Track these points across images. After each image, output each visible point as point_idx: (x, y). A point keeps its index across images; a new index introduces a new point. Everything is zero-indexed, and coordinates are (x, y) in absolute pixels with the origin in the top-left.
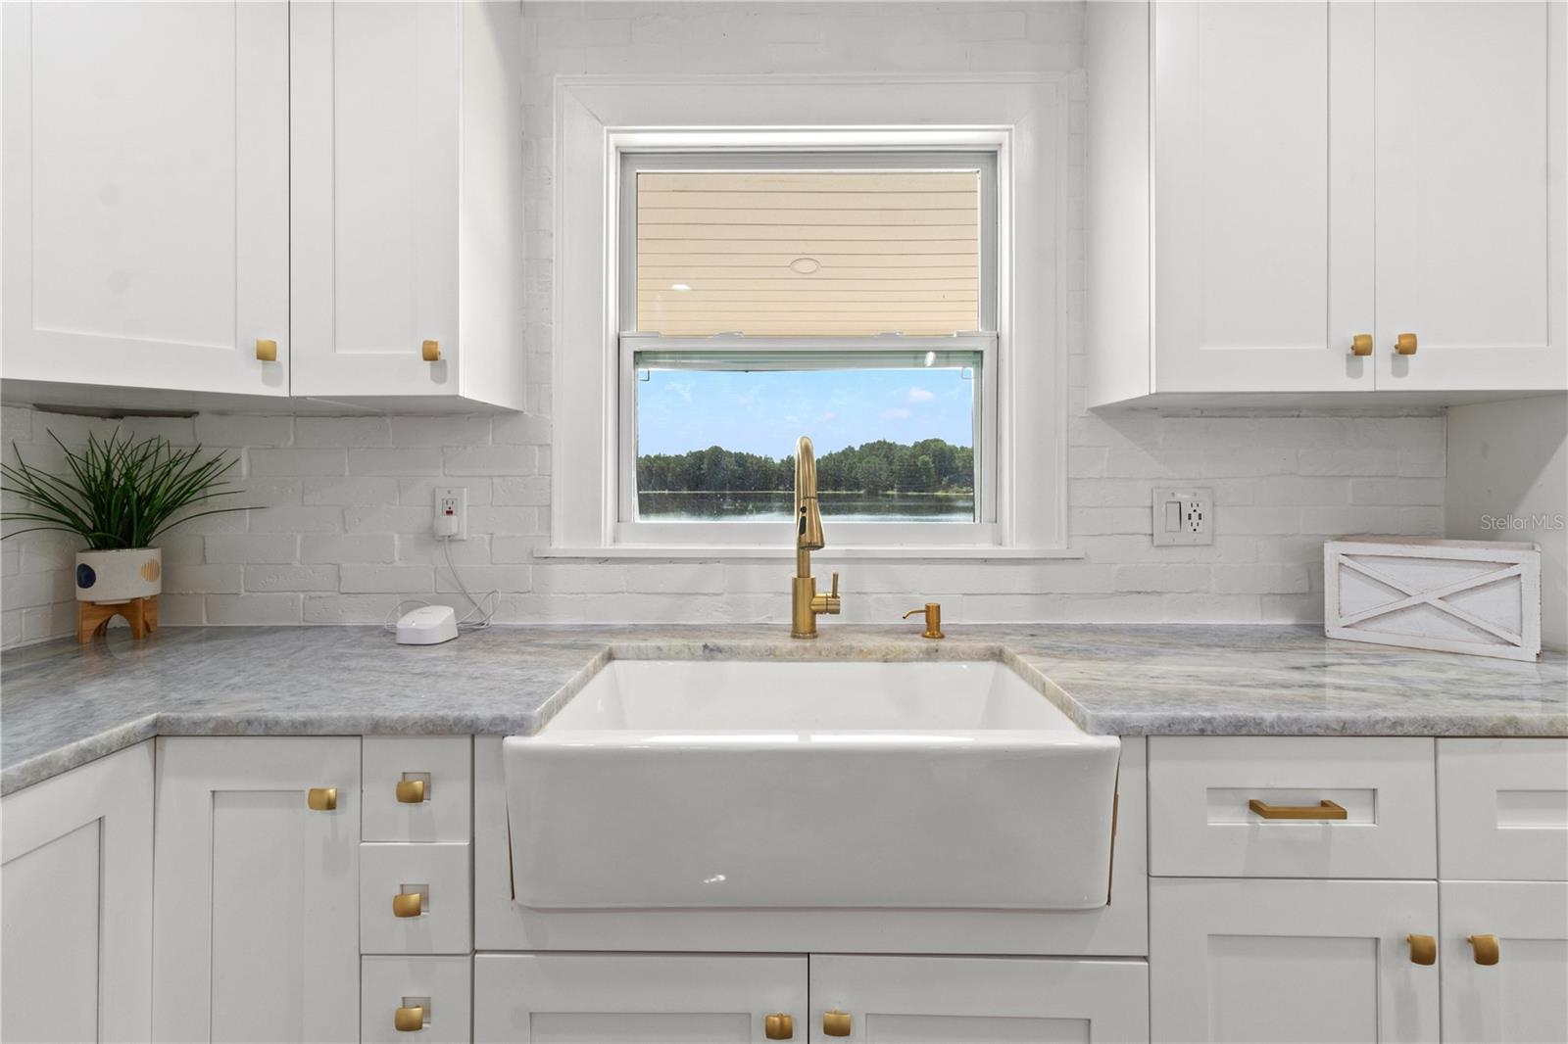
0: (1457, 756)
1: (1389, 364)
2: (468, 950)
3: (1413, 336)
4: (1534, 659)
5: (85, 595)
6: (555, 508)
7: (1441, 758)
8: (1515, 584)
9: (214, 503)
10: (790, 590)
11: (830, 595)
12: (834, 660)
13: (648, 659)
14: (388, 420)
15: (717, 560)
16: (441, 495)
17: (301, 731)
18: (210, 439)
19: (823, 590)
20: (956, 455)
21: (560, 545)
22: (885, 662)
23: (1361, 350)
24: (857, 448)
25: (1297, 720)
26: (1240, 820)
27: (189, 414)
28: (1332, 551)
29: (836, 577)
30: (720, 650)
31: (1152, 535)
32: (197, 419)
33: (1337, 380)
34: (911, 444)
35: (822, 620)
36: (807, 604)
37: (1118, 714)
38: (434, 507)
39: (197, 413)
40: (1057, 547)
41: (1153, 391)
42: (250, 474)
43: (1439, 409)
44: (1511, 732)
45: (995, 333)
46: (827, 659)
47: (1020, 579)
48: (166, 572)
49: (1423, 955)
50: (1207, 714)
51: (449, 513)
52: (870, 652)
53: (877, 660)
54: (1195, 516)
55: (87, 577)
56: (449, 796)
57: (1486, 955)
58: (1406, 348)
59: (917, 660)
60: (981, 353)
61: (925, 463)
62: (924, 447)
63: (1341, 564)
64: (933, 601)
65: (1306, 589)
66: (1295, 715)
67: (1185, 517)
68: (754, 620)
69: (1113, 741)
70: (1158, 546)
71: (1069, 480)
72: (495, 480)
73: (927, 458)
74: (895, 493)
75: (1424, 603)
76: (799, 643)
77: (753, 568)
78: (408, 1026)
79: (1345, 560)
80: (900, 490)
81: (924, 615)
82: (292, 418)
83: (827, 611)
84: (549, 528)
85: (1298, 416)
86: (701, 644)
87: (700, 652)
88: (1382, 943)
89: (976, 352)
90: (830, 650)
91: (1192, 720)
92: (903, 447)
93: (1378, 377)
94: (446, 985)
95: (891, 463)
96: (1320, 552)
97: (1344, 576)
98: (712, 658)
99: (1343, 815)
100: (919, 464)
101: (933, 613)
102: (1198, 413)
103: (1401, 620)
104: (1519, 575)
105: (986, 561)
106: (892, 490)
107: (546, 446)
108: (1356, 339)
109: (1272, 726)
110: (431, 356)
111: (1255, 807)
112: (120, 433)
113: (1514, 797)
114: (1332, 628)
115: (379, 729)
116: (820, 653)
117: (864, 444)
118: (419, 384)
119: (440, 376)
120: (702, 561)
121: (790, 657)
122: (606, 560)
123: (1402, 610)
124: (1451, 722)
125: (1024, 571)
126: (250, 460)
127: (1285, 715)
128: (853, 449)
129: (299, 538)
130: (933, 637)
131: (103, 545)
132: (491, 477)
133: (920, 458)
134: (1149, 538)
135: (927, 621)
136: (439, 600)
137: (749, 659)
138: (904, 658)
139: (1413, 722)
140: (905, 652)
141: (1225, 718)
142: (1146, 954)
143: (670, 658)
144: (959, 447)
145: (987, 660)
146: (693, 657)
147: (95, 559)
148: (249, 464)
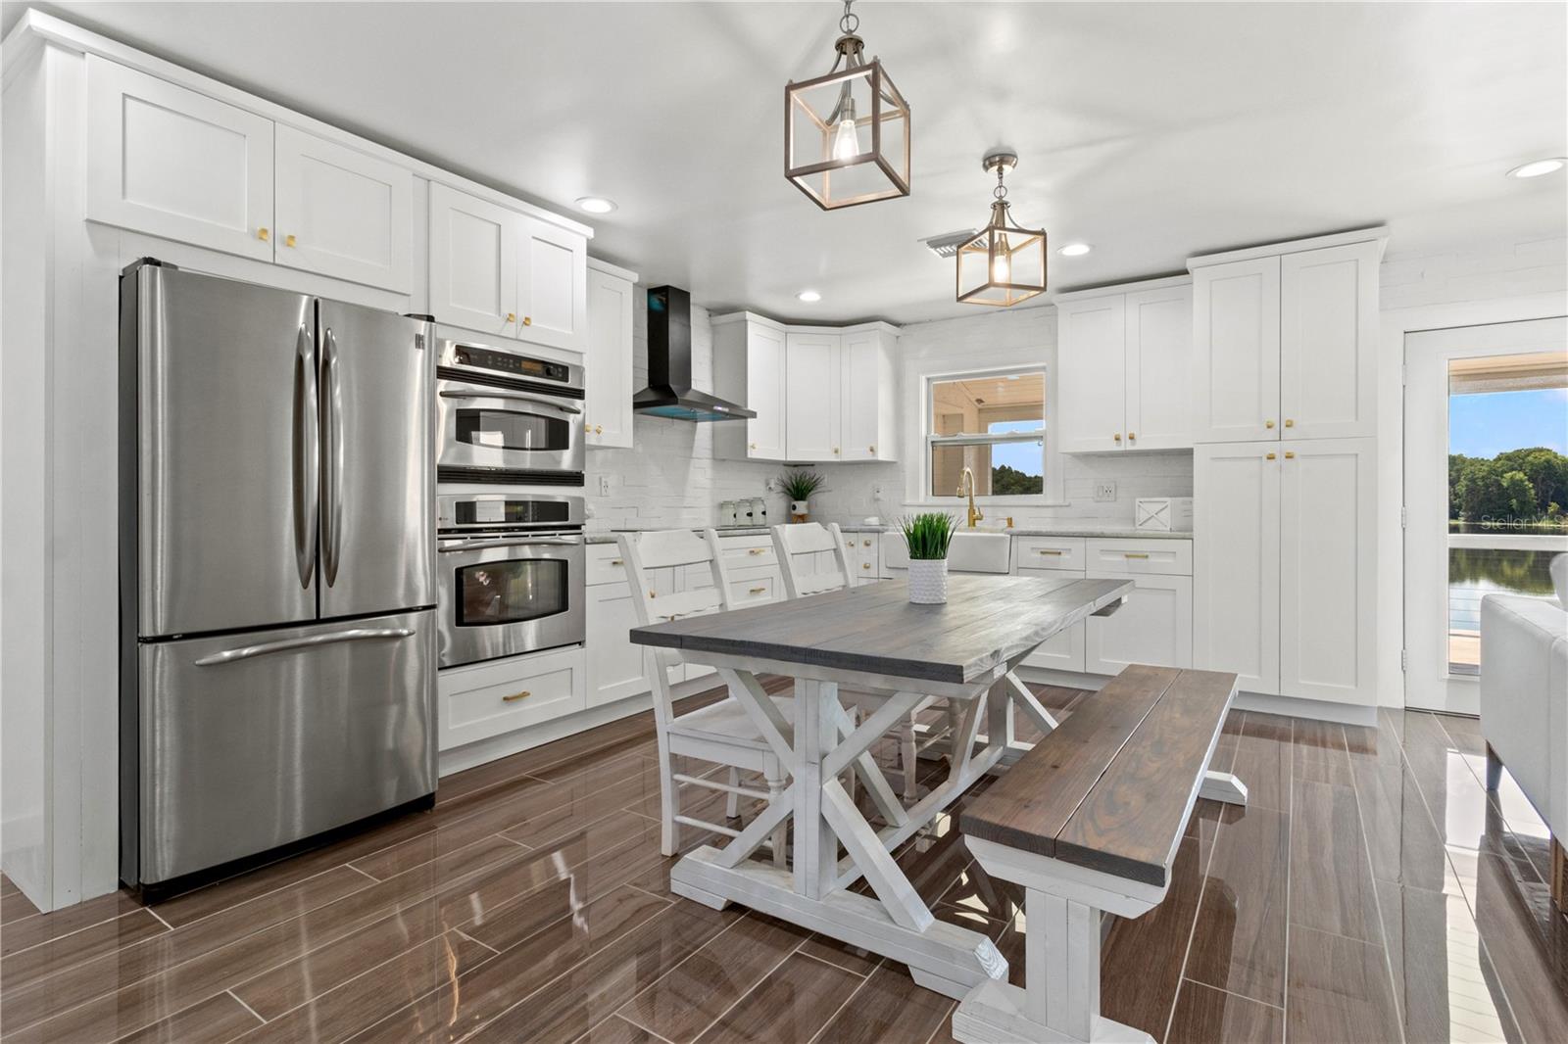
0: (1091, 542)
1: (1130, 442)
5: (793, 512)
6: (906, 491)
8: (1167, 508)
9: (819, 490)
14: (862, 466)
16: (876, 487)
18: (818, 472)
21: (908, 501)
23: (1118, 438)
26: (1040, 555)
32: (815, 467)
33: (1114, 447)
38: (874, 490)
40: (1061, 502)
47: (1049, 513)
48: (809, 507)
51: (878, 492)
54: (1108, 491)
55: (794, 508)
56: (874, 545)
58: (1132, 437)
60: (1043, 437)
67: (1105, 492)
69: (1008, 536)
71: (1064, 480)
72: (890, 483)
75: (1153, 516)
79: (1140, 504)
83: (979, 519)
93: (1126, 446)
101: (1010, 521)
103: (1149, 522)
104: (1168, 505)
105: (1037, 506)
107: (903, 472)
110: (872, 450)
111: (1042, 552)
112: (799, 471)
114: (1137, 526)
118: (868, 457)
119: (874, 455)
120: (949, 506)
123: (1150, 518)
125: (1050, 509)
126: (828, 477)
129: (840, 499)
131: (797, 500)
132: (889, 481)
134: (1093, 499)
136: (876, 516)
147: (795, 503)
148: (827, 480)
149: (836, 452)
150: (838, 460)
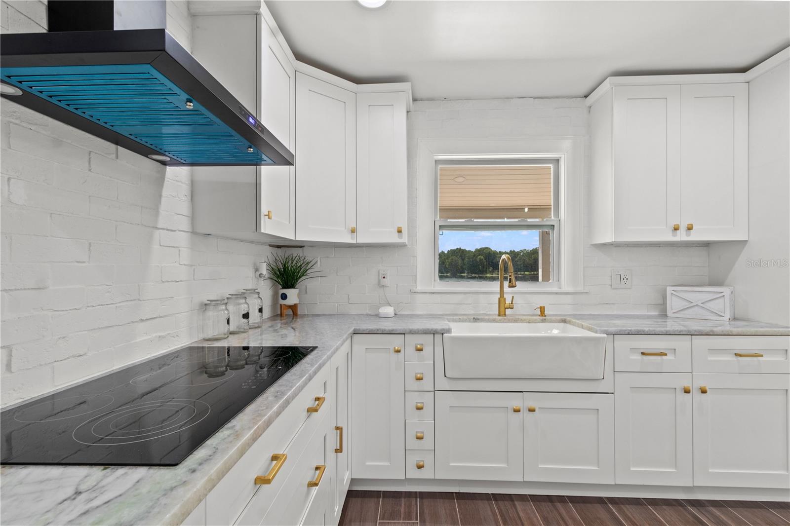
0: (697, 340)
1: (685, 233)
2: (433, 390)
3: (692, 225)
4: (728, 320)
5: (283, 302)
6: (418, 277)
7: (693, 341)
8: (723, 298)
9: (312, 275)
10: (497, 302)
11: (510, 303)
12: (514, 323)
13: (456, 322)
14: (364, 248)
15: (469, 293)
16: (381, 272)
17: (391, 333)
18: (308, 255)
19: (508, 302)
20: (497, 256)
21: (419, 288)
22: (529, 323)
23: (676, 229)
24: (446, 252)
25: (654, 330)
26: (639, 357)
27: (301, 247)
28: (669, 290)
29: (513, 297)
30: (478, 319)
31: (611, 285)
32: (304, 248)
33: (669, 237)
34: (473, 250)
35: (508, 312)
36: (503, 306)
37: (606, 329)
38: (379, 276)
39: (304, 246)
40: (580, 289)
41: (613, 241)
42: (321, 266)
43: (707, 245)
44: (712, 334)
45: (558, 219)
46: (511, 322)
47: (568, 299)
48: (299, 295)
49: (687, 391)
50: (630, 329)
51: (384, 278)
52: (524, 320)
53: (526, 322)
54: (625, 279)
55: (284, 297)
56: (428, 350)
57: (704, 391)
58: (690, 228)
59: (539, 322)
60: (554, 226)
61: (481, 260)
62: (480, 251)
63: (672, 294)
64: (542, 305)
65: (662, 303)
66: (653, 329)
67: (622, 279)
68: (482, 312)
69: (605, 335)
70: (614, 289)
71: (584, 267)
72: (399, 268)
73: (482, 257)
74: (465, 275)
75: (697, 305)
76: (500, 318)
77: (481, 296)
78: (419, 409)
79: (674, 292)
80: (468, 273)
81: (539, 309)
82: (333, 248)
83: (510, 308)
84: (416, 283)
85: (659, 247)
86: (473, 317)
87: (472, 320)
88: (677, 389)
89: (552, 225)
90: (512, 319)
91: (625, 330)
92: (470, 251)
93: (682, 236)
94: (427, 399)
95: (463, 260)
96: (665, 290)
97: (673, 297)
98: (476, 322)
99: (666, 355)
100: (478, 260)
101: (542, 309)
102: (626, 246)
103: (690, 311)
104: (724, 296)
105: (557, 293)
106: (464, 273)
108: (675, 225)
109: (647, 332)
110: (400, 231)
111: (643, 354)
113: (712, 351)
114: (669, 313)
115: (412, 332)
116: (509, 320)
117: (450, 250)
120: (465, 293)
121: (500, 321)
122: (433, 293)
123: (691, 307)
124: (695, 331)
125: (569, 296)
126: (320, 261)
127: (651, 329)
128: (444, 252)
129: (336, 286)
130: (542, 316)
132: (397, 266)
133: (479, 257)
134: (610, 286)
135: (541, 311)
136: (383, 305)
137: (487, 322)
138: (535, 322)
139: (685, 331)
140: (535, 320)
141: (635, 330)
142: (613, 392)
143: (463, 322)
144: (498, 251)
145: (561, 322)
146: (470, 321)
147: (285, 291)
148: (320, 263)
149: (353, 231)
150: (354, 242)
